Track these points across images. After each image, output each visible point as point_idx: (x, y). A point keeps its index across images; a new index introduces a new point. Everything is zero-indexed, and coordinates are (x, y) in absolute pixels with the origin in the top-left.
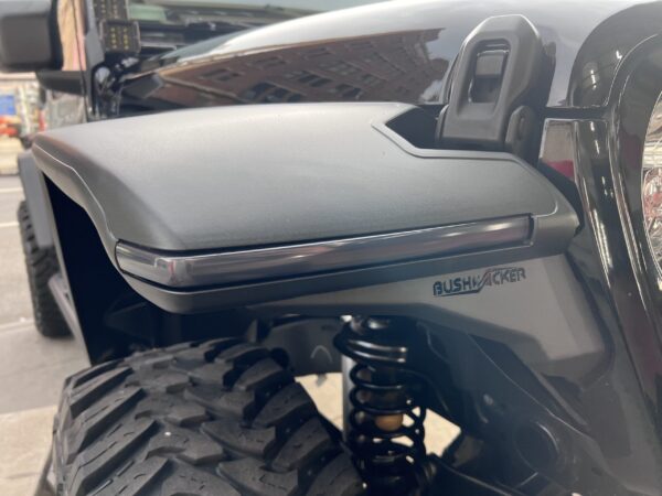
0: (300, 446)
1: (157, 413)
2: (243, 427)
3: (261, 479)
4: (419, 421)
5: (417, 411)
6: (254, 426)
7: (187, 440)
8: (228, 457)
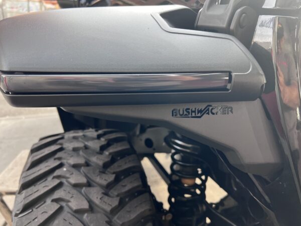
0: (125, 186)
1: (64, 159)
2: (100, 172)
3: (100, 199)
4: (204, 182)
5: (203, 177)
6: (106, 172)
7: (72, 174)
8: (89, 184)
